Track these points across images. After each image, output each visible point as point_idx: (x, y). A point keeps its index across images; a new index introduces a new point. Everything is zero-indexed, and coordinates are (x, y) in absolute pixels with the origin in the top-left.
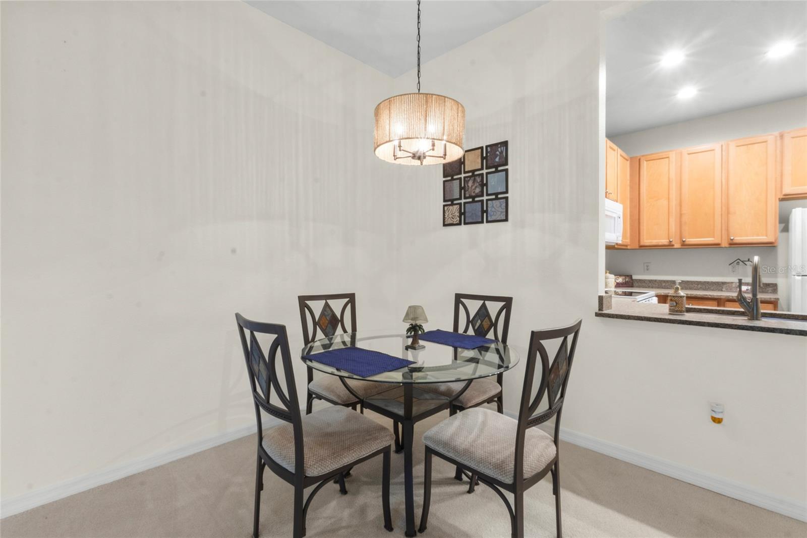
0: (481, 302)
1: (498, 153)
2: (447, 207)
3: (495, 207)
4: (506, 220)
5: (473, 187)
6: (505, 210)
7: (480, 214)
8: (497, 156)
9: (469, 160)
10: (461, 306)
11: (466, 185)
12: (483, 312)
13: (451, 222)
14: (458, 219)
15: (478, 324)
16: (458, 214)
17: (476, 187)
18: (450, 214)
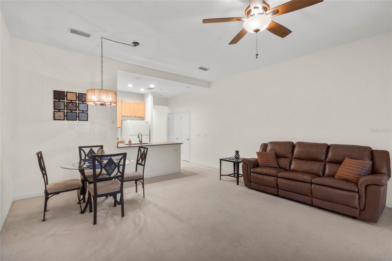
0: (90, 148)
1: (84, 97)
2: (56, 112)
3: (82, 115)
4: (87, 120)
5: (72, 107)
6: (87, 117)
7: (75, 117)
8: (84, 98)
9: (69, 96)
10: (81, 150)
11: (68, 105)
12: (91, 151)
13: (59, 119)
14: (63, 118)
15: (90, 156)
16: (63, 116)
17: (73, 107)
18: (58, 115)
